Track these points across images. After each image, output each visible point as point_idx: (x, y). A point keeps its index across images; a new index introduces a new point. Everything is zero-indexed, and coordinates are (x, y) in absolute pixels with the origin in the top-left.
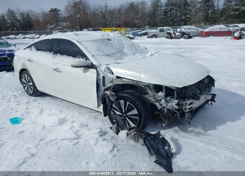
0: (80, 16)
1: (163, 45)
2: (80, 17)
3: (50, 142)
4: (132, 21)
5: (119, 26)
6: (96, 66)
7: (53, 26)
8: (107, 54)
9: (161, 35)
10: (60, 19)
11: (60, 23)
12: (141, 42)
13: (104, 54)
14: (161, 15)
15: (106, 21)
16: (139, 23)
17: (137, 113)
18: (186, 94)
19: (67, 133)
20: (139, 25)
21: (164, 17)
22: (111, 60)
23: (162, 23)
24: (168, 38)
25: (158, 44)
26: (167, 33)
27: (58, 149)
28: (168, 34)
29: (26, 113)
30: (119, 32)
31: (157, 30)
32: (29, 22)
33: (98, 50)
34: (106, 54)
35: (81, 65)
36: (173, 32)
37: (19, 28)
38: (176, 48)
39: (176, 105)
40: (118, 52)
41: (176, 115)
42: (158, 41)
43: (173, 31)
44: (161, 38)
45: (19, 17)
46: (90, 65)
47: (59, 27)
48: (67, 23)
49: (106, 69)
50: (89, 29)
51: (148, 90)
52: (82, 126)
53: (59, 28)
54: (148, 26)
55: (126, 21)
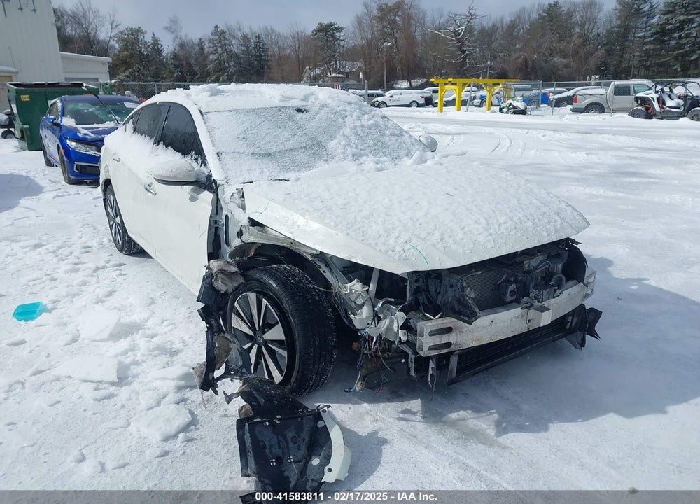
0: (393, 45)
1: (603, 135)
2: (391, 47)
3: (51, 382)
4: (546, 62)
5: (503, 75)
6: (218, 183)
7: (318, 71)
8: (265, 152)
9: (615, 106)
10: (339, 52)
11: (338, 64)
12: (541, 124)
13: (256, 151)
14: (645, 44)
15: (464, 59)
16: (566, 66)
17: (282, 337)
18: (440, 297)
19: (100, 366)
20: (565, 72)
21: (653, 50)
22: (265, 170)
23: (647, 68)
24: (639, 116)
25: (591, 133)
26: (637, 99)
27: (52, 406)
28: (639, 102)
29: (68, 295)
30: (488, 91)
31: (607, 90)
32: (259, 58)
33: (244, 138)
34: (261, 152)
35: (175, 177)
36: (655, 96)
37: (233, 74)
38: (641, 148)
39: (401, 328)
40: (305, 147)
41: (403, 361)
42: (600, 124)
43: (656, 92)
44: (617, 115)
45: (236, 48)
46: (204, 179)
47: (333, 75)
48: (355, 63)
49: (236, 195)
50: (412, 81)
51: (324, 272)
52: (157, 352)
53: (333, 77)
54: (597, 77)
55: (526, 60)
